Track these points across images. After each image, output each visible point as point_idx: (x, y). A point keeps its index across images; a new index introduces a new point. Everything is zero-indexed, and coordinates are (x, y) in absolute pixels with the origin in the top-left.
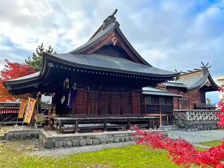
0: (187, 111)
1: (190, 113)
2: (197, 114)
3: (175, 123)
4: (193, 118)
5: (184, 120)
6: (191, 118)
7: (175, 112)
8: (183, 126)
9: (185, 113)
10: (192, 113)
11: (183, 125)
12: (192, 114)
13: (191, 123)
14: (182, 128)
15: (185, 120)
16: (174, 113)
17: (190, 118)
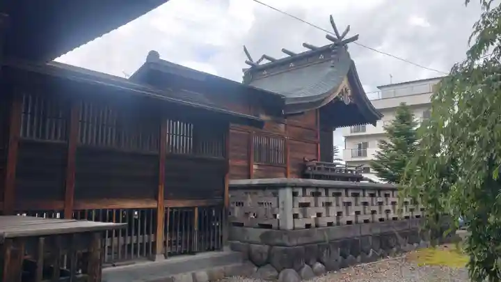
0: (284, 186)
1: (295, 194)
2: (322, 199)
3: (230, 239)
4: (305, 217)
5: (269, 226)
6: (301, 216)
7: (232, 188)
8: (265, 257)
9: (276, 195)
10: (304, 195)
11: (266, 248)
12: (303, 200)
13: (300, 241)
14: (259, 266)
15: (275, 225)
16: (228, 195)
17: (295, 216)
